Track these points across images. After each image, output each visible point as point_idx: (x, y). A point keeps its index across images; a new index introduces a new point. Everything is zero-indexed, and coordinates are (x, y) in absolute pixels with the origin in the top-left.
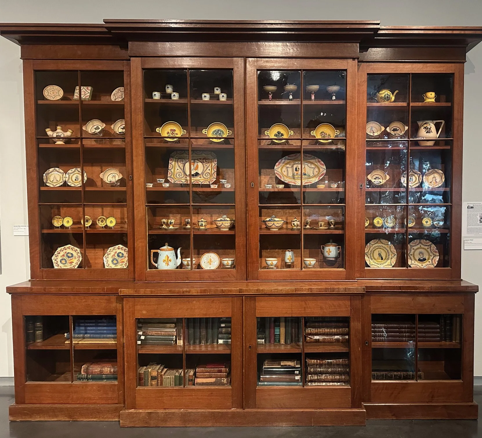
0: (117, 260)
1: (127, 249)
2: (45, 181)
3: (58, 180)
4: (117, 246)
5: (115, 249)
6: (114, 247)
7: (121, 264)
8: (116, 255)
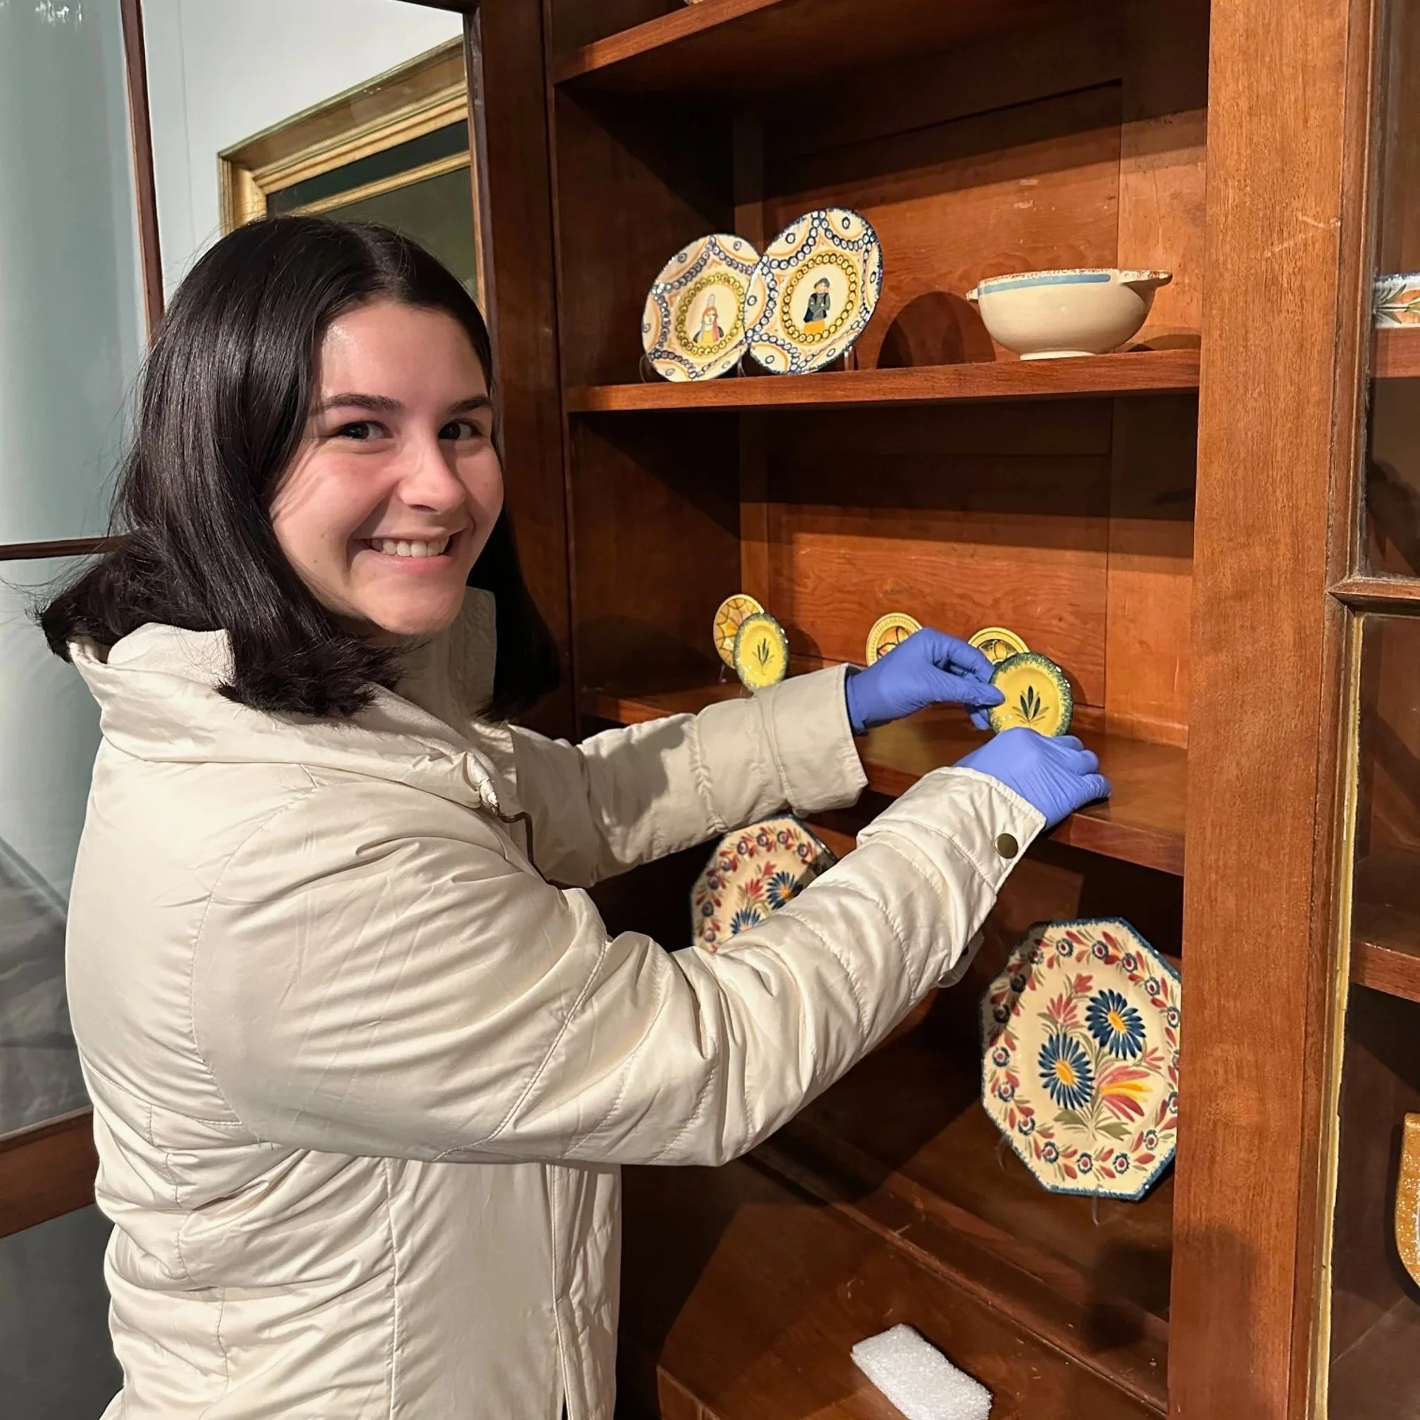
0: (1080, 1065)
1: (1175, 986)
2: (648, 341)
3: (726, 331)
4: (1095, 930)
5: (1077, 948)
6: (1074, 929)
7: (1107, 1115)
8: (1082, 1013)
